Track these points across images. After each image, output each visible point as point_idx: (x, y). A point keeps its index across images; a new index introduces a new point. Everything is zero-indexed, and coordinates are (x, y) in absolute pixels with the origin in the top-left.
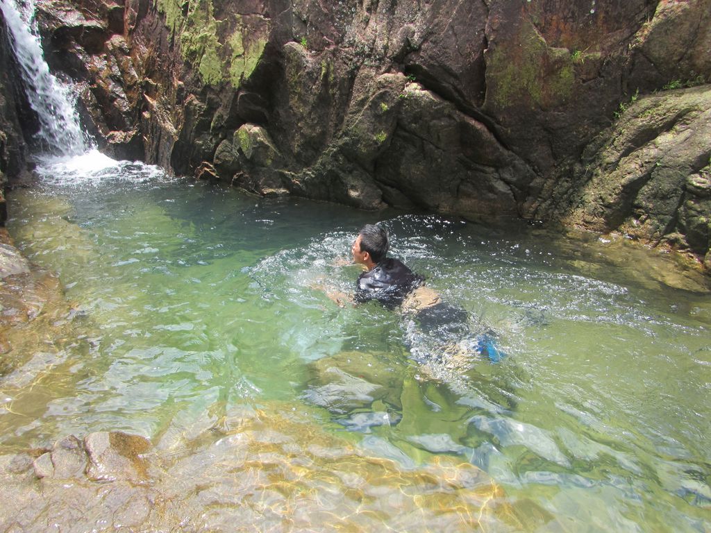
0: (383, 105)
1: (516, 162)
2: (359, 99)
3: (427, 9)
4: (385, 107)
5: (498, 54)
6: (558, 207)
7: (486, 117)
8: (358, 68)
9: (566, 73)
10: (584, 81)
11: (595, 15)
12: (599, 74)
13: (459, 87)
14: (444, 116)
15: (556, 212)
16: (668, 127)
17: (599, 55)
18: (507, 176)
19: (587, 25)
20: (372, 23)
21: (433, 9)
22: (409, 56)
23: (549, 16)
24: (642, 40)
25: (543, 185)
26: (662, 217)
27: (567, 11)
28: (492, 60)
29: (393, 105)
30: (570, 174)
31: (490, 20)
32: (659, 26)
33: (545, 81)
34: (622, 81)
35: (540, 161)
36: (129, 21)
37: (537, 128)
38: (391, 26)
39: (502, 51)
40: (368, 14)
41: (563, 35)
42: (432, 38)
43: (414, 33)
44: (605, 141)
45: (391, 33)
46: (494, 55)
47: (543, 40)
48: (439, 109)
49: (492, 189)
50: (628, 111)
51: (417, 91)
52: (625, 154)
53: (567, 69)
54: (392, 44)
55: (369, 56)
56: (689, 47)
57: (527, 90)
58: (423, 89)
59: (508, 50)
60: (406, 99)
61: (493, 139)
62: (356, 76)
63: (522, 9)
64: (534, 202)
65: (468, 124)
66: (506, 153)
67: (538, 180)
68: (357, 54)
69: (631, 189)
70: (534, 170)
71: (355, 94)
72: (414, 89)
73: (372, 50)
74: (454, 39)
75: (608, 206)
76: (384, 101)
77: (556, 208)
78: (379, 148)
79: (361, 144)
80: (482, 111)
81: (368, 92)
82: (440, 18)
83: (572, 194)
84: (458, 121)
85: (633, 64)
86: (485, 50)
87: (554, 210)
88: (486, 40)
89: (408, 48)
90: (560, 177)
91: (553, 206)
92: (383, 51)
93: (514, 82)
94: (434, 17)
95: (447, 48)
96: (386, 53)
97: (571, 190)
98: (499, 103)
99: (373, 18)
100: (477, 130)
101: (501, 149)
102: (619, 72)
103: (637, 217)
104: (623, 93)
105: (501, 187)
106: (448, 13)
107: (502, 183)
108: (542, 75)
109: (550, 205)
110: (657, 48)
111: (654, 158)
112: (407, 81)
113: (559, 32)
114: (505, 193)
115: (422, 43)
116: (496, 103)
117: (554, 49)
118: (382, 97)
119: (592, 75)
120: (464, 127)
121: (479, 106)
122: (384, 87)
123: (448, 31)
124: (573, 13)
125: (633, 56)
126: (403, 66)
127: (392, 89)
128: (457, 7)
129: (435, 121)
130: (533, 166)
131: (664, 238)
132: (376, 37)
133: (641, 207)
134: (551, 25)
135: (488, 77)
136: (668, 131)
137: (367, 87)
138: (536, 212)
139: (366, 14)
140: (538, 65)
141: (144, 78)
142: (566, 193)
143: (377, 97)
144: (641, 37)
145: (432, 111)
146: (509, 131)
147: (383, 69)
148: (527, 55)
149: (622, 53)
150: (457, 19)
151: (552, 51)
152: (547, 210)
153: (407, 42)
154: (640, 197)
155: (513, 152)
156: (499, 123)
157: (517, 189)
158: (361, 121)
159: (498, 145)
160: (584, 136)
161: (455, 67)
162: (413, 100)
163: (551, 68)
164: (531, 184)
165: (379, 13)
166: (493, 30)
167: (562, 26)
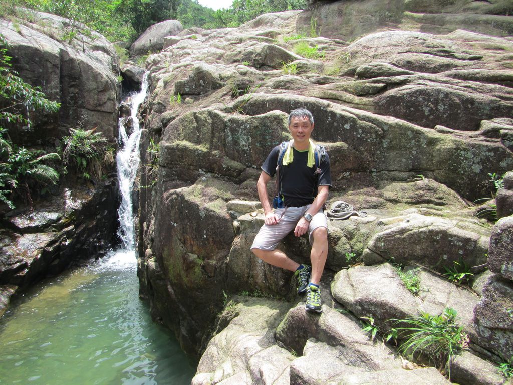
11: (207, 239)
12: (215, 274)
17: (214, 262)
19: (204, 243)
23: (185, 235)
24: (228, 259)
25: (202, 338)
27: (193, 234)
28: (164, 255)
35: (198, 321)
37: (191, 300)
41: (194, 247)
47: (182, 248)
53: (198, 267)
56: (250, 270)
57: (180, 276)
58: (154, 262)
61: (176, 299)
63: (173, 230)
67: (199, 334)
70: (197, 326)
85: (227, 273)
86: (162, 249)
90: (208, 335)
93: (174, 269)
98: (171, 279)
105: (183, 331)
107: (185, 328)
108: (185, 269)
113: (192, 245)
119: (212, 274)
129: (157, 281)
140: (182, 262)
148: (176, 256)
149: (222, 265)
151: (189, 255)
159: (179, 304)
162: (149, 267)
163: (189, 266)
167: (192, 242)
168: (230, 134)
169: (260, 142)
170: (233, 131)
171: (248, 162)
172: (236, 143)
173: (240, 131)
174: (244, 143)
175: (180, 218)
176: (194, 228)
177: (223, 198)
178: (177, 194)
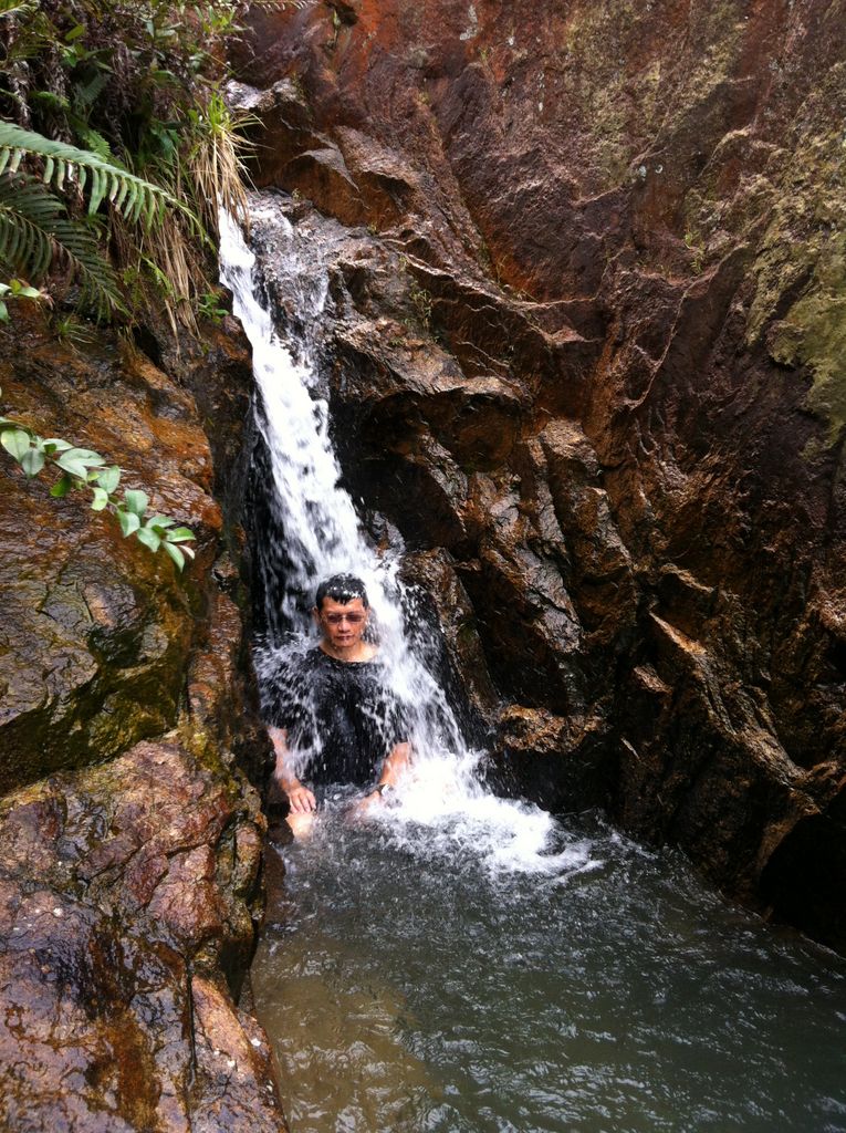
36: (620, 386)
141: (657, 564)
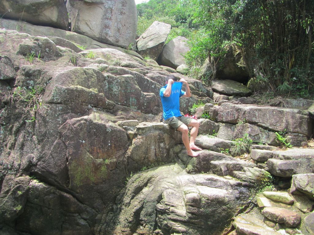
0: (19, 192)
1: (88, 209)
2: (6, 190)
3: (39, 147)
4: (20, 193)
5: (73, 165)
6: (110, 226)
7: (71, 191)
8: (5, 175)
9: (103, 169)
10: (111, 171)
11: (111, 146)
12: (116, 167)
13: (57, 180)
14: (51, 193)
15: (109, 228)
16: (146, 185)
17: (115, 160)
18: (85, 216)
19: (108, 149)
20: (12, 154)
21: (42, 147)
22: (32, 168)
23: (93, 147)
24: (129, 153)
25: (101, 218)
26: (151, 223)
27: (100, 145)
28: (71, 167)
29: (24, 191)
30: (112, 210)
31: (68, 151)
32: (134, 148)
33: (95, 173)
34: (125, 169)
35: (99, 206)
37: (95, 193)
38: (22, 155)
39: (75, 163)
40: (10, 150)
41: (99, 154)
42: (43, 160)
43: (33, 158)
44: (124, 193)
45: (22, 158)
46: (72, 165)
47: (92, 157)
48: (48, 190)
49: (78, 224)
50: (130, 180)
51: (37, 184)
52: (132, 198)
53: (103, 167)
54: (22, 163)
55: (11, 169)
56: (146, 154)
57: (88, 178)
58: (39, 182)
59: (77, 162)
60: (31, 188)
61: (76, 200)
62: (4, 179)
63: (82, 146)
64: (99, 226)
65: (63, 195)
66: (82, 206)
67: (99, 216)
68: (4, 169)
69: (137, 213)
70: (96, 211)
71: (3, 188)
72: (35, 183)
73: (12, 166)
74: (52, 159)
75: (130, 222)
76: (19, 190)
77: (109, 227)
78: (17, 214)
79: (7, 213)
80: (69, 189)
81: (10, 187)
82: (46, 151)
83: (114, 219)
84: (58, 194)
85: (128, 162)
86: (67, 163)
87: (108, 228)
88: (67, 159)
89: (31, 164)
90: (108, 212)
91: (107, 226)
92: (18, 167)
93: (82, 175)
94: (43, 151)
95: (50, 163)
96: (20, 167)
97: (114, 217)
98: (76, 184)
99: (12, 151)
100: (68, 198)
101: (80, 204)
102: (124, 166)
103: (142, 225)
104: (127, 174)
105: (82, 222)
106: (49, 148)
107: (82, 220)
108: (94, 171)
109: (106, 226)
110: (135, 156)
111: (143, 199)
112: (31, 179)
113: (98, 153)
114: (84, 225)
115: (38, 162)
116: (75, 185)
117: (97, 160)
118: (18, 189)
119: (114, 168)
120: (62, 197)
121: (68, 187)
122: (19, 183)
123: (49, 156)
124: (102, 146)
125: (128, 159)
126: (29, 172)
127: (23, 184)
128: (53, 146)
129: (46, 197)
130: (96, 210)
131: (154, 233)
132: (14, 160)
133: (142, 221)
134: (94, 151)
135: (70, 174)
136: (146, 186)
137: (10, 184)
138: (100, 230)
139: (9, 150)
140: (91, 167)
142: (112, 219)
143: (15, 189)
144: (129, 152)
145: (45, 192)
146: (83, 196)
147: (19, 175)
148: (86, 163)
149: (123, 159)
150: (53, 151)
152: (105, 229)
153: (30, 162)
154: (141, 216)
155: (86, 205)
156: (77, 193)
157: (90, 222)
158: (7, 201)
159: (78, 203)
160: (115, 193)
161: (54, 171)
162: (35, 188)
164: (96, 218)
165: (16, 149)
166: (70, 155)
167: (98, 151)
168: (107, 84)
169: (124, 90)
170: (110, 82)
171: (116, 101)
172: (110, 89)
173: (114, 83)
174: (116, 90)
175: (87, 136)
176: (101, 140)
177: (111, 121)
178: (86, 120)
